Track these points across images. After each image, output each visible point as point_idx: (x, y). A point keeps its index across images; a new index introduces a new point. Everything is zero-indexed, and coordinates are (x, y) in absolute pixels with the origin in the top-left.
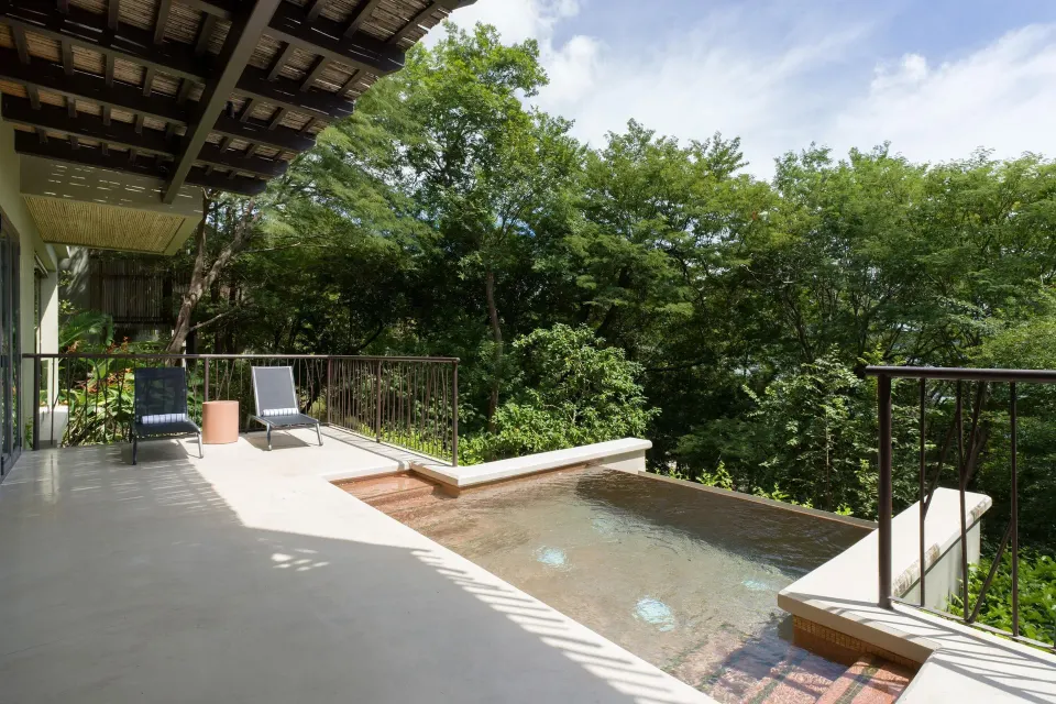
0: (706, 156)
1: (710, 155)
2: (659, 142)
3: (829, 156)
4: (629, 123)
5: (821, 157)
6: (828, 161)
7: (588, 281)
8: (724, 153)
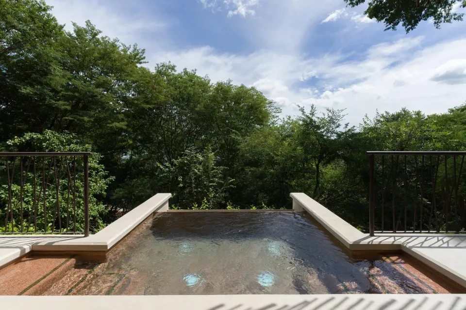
0: (128, 53)
1: (131, 53)
2: (103, 38)
3: (176, 68)
4: (86, 22)
5: (173, 68)
6: (175, 71)
7: (64, 105)
8: (137, 54)
